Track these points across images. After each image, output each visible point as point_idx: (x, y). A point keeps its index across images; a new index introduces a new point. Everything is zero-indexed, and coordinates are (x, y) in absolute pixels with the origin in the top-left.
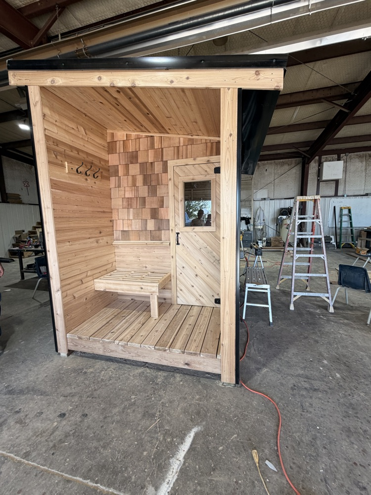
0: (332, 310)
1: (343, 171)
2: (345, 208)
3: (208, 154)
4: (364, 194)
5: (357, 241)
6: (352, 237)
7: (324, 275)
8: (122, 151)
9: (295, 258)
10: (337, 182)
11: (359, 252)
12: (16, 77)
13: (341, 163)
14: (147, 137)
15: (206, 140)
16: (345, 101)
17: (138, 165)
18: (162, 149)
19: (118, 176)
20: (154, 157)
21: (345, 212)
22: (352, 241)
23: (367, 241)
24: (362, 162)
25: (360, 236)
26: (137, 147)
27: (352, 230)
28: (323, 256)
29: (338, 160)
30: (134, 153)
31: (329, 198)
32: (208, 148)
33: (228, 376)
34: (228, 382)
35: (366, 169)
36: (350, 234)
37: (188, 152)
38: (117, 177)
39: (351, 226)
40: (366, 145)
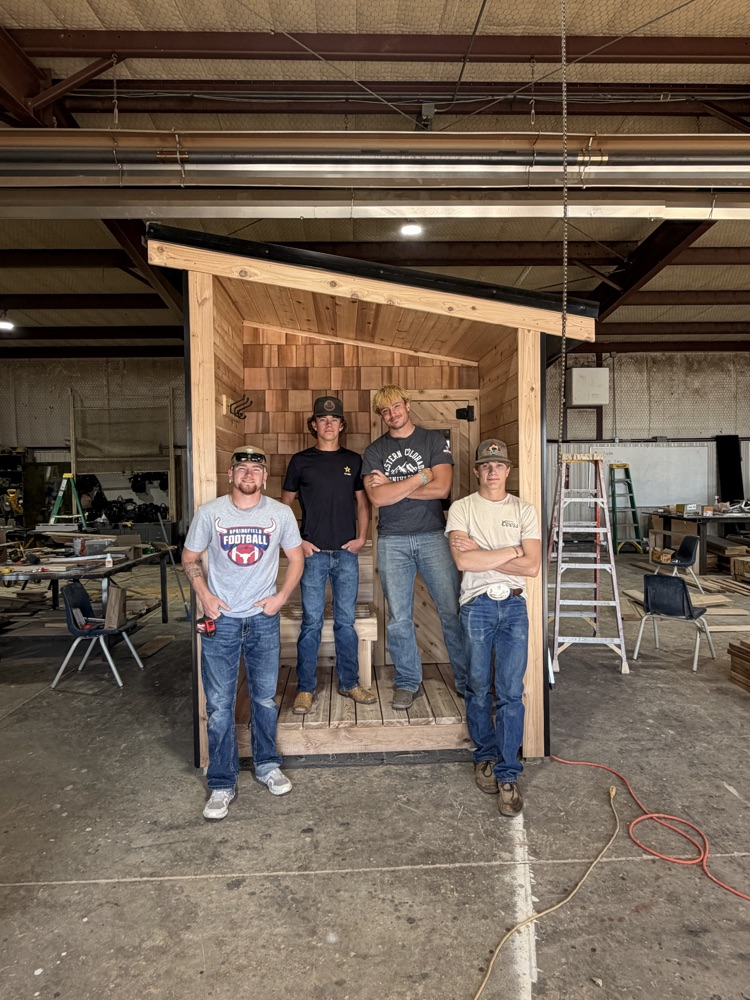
0: (625, 669)
1: (610, 387)
2: (618, 467)
3: (445, 384)
4: (650, 437)
5: (647, 536)
6: (636, 529)
7: (612, 603)
8: (275, 363)
9: (560, 571)
10: (599, 409)
11: (659, 558)
12: (165, 253)
13: (604, 372)
14: (329, 343)
15: (441, 361)
16: (612, 269)
17: (309, 392)
18: (359, 368)
19: (264, 411)
20: (342, 382)
21: (619, 474)
22: (637, 536)
23: (665, 536)
24: (641, 372)
25: (649, 526)
26: (308, 360)
27: (634, 513)
28: (610, 567)
29: (598, 366)
30: (302, 370)
31: (587, 445)
32: (444, 376)
33: (533, 747)
34: (534, 756)
35: (649, 387)
36: (632, 522)
37: (409, 380)
38: (261, 414)
39: (633, 506)
40: (646, 340)
